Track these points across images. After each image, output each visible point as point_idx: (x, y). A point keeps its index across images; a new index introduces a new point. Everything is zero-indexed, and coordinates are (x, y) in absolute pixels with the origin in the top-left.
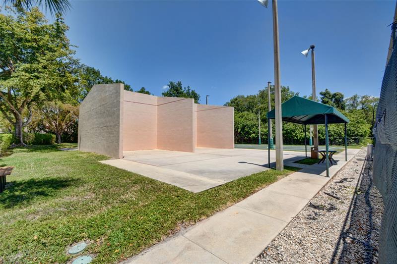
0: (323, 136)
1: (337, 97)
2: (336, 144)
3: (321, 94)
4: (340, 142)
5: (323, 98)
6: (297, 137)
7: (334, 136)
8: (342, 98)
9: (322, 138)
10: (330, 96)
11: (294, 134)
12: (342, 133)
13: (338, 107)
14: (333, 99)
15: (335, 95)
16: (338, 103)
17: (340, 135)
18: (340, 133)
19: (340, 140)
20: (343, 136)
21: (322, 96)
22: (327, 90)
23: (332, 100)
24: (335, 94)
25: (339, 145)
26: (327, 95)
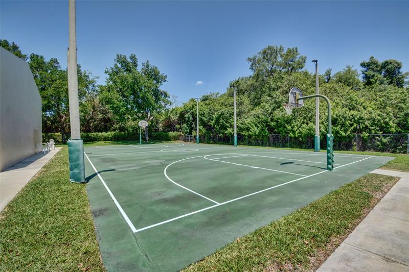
0: (346, 131)
1: (390, 66)
2: (376, 149)
3: (363, 65)
4: (384, 144)
5: (366, 71)
6: (294, 132)
7: (370, 130)
8: (399, 68)
9: (344, 134)
10: (377, 67)
11: (289, 128)
12: (391, 123)
13: (390, 83)
14: (383, 72)
15: (386, 64)
16: (391, 78)
17: (385, 129)
18: (387, 123)
19: (384, 140)
20: (393, 129)
21: (364, 69)
22: (372, 58)
23: (381, 74)
24: (386, 62)
25: (383, 150)
26: (373, 66)
